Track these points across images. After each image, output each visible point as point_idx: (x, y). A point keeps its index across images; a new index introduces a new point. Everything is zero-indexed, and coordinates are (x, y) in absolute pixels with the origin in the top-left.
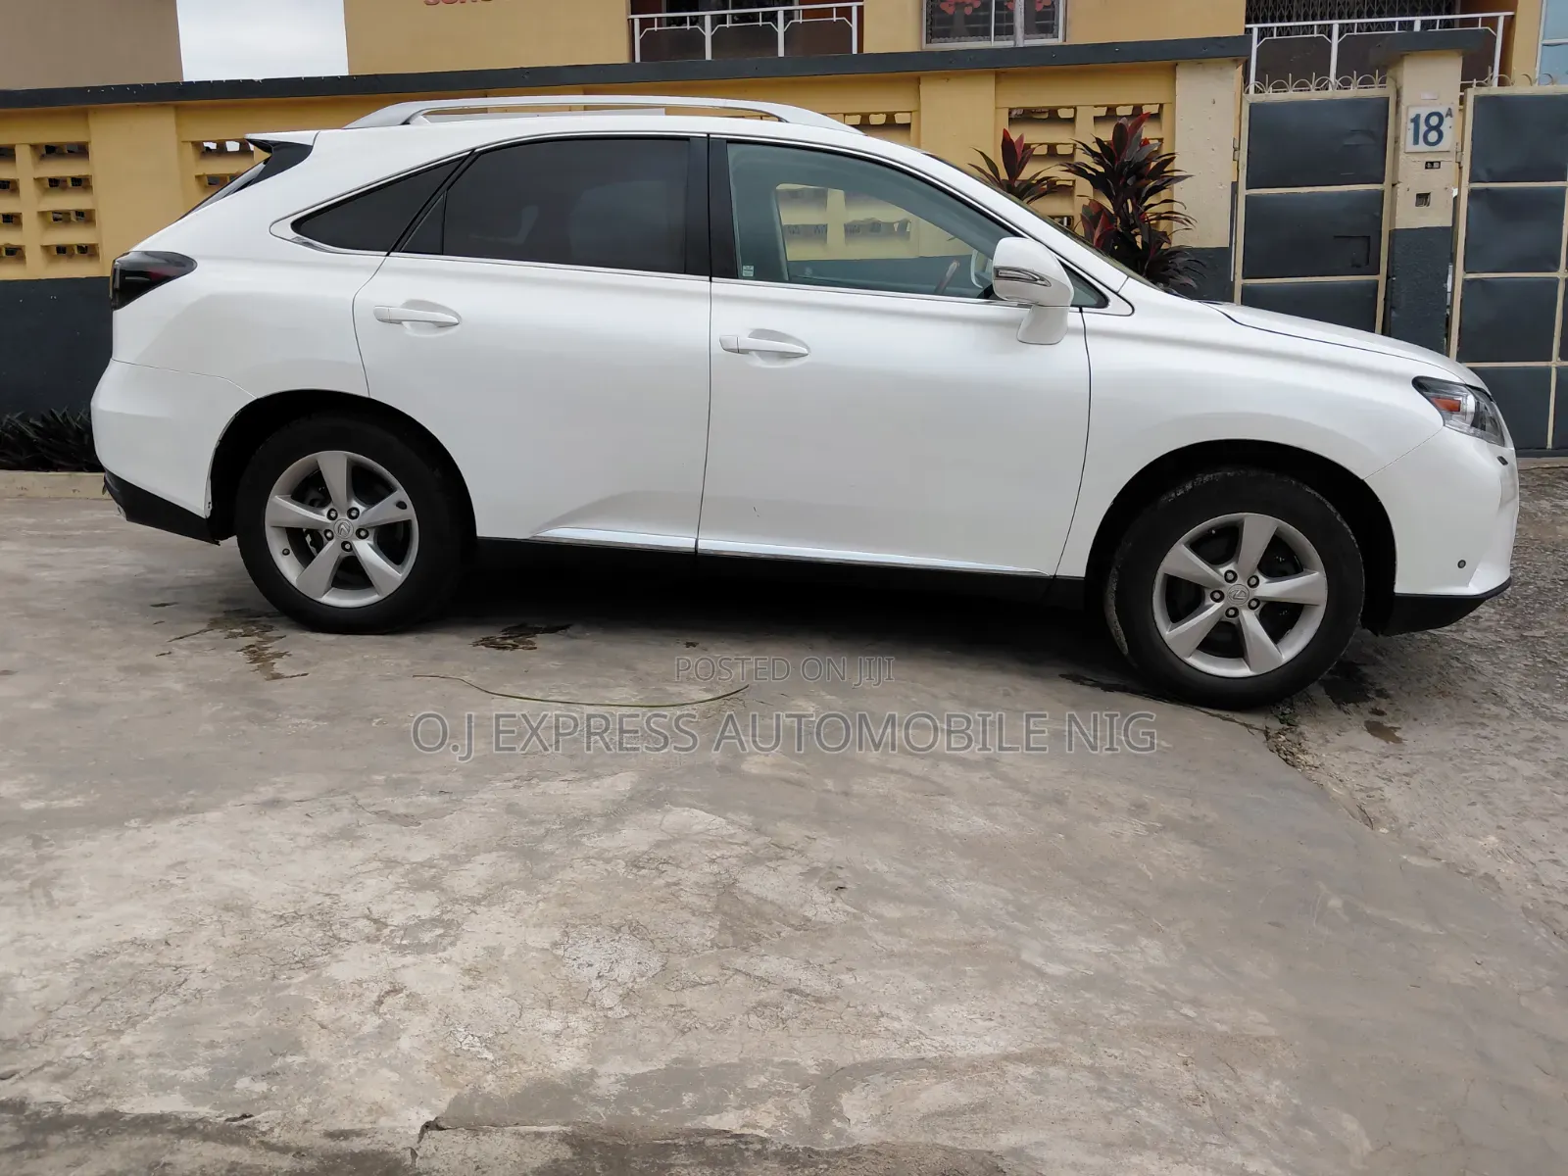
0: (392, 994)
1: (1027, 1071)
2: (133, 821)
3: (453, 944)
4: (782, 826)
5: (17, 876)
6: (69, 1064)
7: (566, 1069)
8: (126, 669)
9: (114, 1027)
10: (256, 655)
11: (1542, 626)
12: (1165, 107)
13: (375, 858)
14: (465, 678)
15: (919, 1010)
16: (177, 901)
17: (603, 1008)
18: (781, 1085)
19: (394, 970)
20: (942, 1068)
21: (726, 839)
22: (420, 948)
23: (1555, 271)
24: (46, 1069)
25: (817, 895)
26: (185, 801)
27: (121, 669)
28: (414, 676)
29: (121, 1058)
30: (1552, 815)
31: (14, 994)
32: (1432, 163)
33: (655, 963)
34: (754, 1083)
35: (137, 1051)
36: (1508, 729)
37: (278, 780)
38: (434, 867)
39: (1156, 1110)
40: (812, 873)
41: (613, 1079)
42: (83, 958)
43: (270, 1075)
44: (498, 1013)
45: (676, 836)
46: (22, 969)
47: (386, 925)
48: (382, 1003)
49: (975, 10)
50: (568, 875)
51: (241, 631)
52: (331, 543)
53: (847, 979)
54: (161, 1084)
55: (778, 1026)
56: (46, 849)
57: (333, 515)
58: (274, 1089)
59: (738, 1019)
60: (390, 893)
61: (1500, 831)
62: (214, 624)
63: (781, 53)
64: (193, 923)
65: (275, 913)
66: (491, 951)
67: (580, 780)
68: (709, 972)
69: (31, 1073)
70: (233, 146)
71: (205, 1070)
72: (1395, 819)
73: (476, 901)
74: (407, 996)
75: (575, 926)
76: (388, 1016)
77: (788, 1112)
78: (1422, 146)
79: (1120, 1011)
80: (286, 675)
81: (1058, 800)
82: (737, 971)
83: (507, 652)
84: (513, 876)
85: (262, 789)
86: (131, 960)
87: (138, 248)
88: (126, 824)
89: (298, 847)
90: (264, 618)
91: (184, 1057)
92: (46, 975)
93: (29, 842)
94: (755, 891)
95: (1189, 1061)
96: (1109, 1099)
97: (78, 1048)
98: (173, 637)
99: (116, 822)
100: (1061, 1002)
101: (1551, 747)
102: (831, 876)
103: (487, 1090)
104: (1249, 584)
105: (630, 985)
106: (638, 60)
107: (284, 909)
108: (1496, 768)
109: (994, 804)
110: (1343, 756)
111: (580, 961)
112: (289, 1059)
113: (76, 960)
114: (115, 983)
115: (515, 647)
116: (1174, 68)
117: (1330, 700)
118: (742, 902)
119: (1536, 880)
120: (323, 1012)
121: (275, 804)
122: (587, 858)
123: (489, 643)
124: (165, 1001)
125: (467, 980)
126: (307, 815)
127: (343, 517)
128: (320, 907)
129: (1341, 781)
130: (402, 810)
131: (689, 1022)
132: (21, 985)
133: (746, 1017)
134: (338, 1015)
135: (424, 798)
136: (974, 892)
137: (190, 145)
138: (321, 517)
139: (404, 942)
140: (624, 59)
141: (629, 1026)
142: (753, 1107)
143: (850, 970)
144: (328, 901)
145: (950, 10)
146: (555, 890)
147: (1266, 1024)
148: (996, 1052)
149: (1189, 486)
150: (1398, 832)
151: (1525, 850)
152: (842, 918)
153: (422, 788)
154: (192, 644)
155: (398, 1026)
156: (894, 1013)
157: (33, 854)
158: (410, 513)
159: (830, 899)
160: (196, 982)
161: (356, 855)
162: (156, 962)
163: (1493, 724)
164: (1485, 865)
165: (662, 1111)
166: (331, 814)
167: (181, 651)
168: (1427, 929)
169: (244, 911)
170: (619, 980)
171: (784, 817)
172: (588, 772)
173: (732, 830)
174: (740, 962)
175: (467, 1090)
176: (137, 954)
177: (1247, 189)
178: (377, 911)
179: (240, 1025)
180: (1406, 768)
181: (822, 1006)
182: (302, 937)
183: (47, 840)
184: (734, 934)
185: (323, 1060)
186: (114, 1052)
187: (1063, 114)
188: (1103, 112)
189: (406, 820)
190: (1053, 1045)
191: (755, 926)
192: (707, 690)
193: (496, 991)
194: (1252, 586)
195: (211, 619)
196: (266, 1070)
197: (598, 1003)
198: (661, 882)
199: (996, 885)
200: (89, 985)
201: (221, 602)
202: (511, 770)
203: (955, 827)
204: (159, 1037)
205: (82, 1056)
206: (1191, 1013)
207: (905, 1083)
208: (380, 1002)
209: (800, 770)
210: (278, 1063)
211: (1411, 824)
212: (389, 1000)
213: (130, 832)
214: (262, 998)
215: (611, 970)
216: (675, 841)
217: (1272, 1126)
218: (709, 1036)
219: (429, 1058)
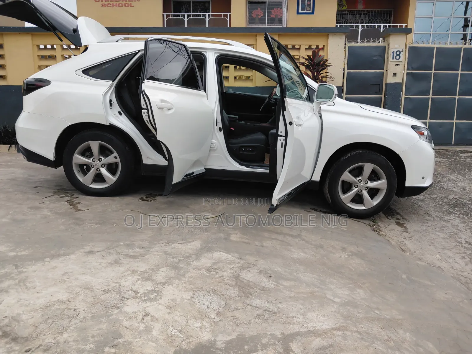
0: (146, 316)
1: (340, 333)
2: (46, 259)
3: (161, 298)
4: (247, 257)
5: (12, 278)
6: (48, 345)
7: (206, 339)
8: (31, 208)
9: (59, 331)
10: (71, 203)
11: (435, 194)
12: (325, 46)
13: (128, 270)
14: (138, 211)
15: (304, 315)
16: (69, 286)
17: (212, 318)
18: (272, 342)
19: (145, 308)
20: (315, 333)
21: (233, 261)
22: (151, 300)
23: (429, 95)
24: (41, 347)
25: (264, 279)
26: (62, 252)
27: (29, 208)
28: (123, 210)
29: (65, 342)
30: (452, 249)
31: (22, 321)
32: (397, 65)
33: (223, 303)
34: (264, 341)
35: (70, 340)
36: (434, 224)
37: (90, 244)
38: (148, 273)
39: (379, 344)
40: (260, 272)
41: (221, 342)
42: (43, 307)
43: (114, 346)
44: (181, 321)
45: (218, 261)
46: (23, 312)
47: (138, 293)
48: (144, 319)
49: (261, 16)
50: (189, 274)
51: (64, 195)
52: (93, 169)
53: (280, 306)
54: (80, 351)
55: (265, 322)
56: (20, 269)
57: (94, 160)
58: (117, 351)
59: (253, 320)
60: (137, 282)
61: (439, 254)
62: (55, 193)
63: (207, 26)
64: (76, 294)
65: (102, 289)
66: (173, 300)
67: (184, 243)
68: (240, 305)
69: (36, 349)
70: (49, 47)
71: (93, 346)
72: (410, 251)
73: (164, 284)
74: (151, 316)
75: (196, 291)
76: (147, 324)
77: (277, 350)
78: (395, 60)
79: (359, 313)
80: (82, 210)
81: (322, 247)
82: (248, 305)
83: (149, 202)
84: (173, 275)
85: (86, 248)
86: (59, 307)
87: (32, 77)
88: (45, 260)
89: (103, 267)
90: (70, 191)
91: (85, 341)
92: (32, 313)
93: (14, 267)
94: (246, 278)
95: (383, 328)
96: (366, 341)
97: (49, 339)
98: (43, 197)
99: (41, 259)
100: (342, 310)
101: (447, 229)
102: (266, 273)
103: (184, 348)
104: (365, 183)
105: (218, 310)
106: (165, 26)
107: (104, 288)
108: (434, 235)
109: (304, 249)
110: (392, 232)
111: (201, 303)
112: (119, 340)
113: (41, 308)
114: (56, 316)
115: (151, 201)
116: (328, 35)
117: (384, 216)
118: (243, 282)
119: (453, 268)
120: (126, 323)
121: (91, 252)
122: (194, 269)
123: (142, 199)
124: (74, 321)
125: (168, 310)
126: (103, 256)
127: (97, 161)
128: (115, 287)
129: (393, 239)
130: (132, 254)
131: (239, 322)
132: (24, 317)
133: (255, 319)
134: (131, 324)
135: (138, 250)
136: (307, 277)
137: (36, 46)
138: (90, 161)
139: (145, 298)
140: (161, 26)
141: (221, 324)
142: (266, 349)
143: (281, 303)
144: (118, 285)
145: (255, 16)
146: (187, 279)
147: (398, 315)
148: (330, 327)
149: (349, 155)
150: (412, 254)
151: (447, 259)
152: (273, 286)
153: (136, 246)
154: (50, 200)
155: (151, 327)
156: (297, 316)
157: (16, 271)
158: (118, 160)
159: (268, 280)
160: (82, 315)
161: (122, 269)
162: (67, 308)
163: (430, 222)
164: (438, 264)
165: (240, 352)
166: (110, 255)
167: (47, 201)
168: (430, 283)
169: (91, 289)
170: (214, 309)
171: (247, 254)
172: (186, 241)
173: (233, 259)
174: (248, 302)
175: (178, 348)
176: (61, 305)
177: (347, 70)
178: (135, 288)
179: (100, 329)
180: (409, 236)
181: (276, 315)
182: (112, 298)
183: (20, 266)
184: (244, 293)
185: (130, 340)
186: (62, 341)
187: (297, 47)
188: (307, 47)
189: (134, 257)
190: (344, 324)
191: (249, 290)
192: (213, 214)
193: (178, 314)
194: (366, 184)
195: (54, 192)
196: (112, 344)
197: (210, 317)
198: (217, 276)
199: (313, 274)
200: (47, 317)
201: (56, 186)
202: (162, 240)
203: (296, 256)
204: (75, 334)
205: (52, 342)
206: (378, 312)
207: (307, 339)
208: (143, 319)
209: (247, 239)
210: (116, 341)
211: (415, 252)
212: (146, 318)
213: (46, 263)
214: (105, 319)
215: (211, 306)
216: (218, 262)
217: (411, 347)
218: (246, 326)
219: (163, 337)
